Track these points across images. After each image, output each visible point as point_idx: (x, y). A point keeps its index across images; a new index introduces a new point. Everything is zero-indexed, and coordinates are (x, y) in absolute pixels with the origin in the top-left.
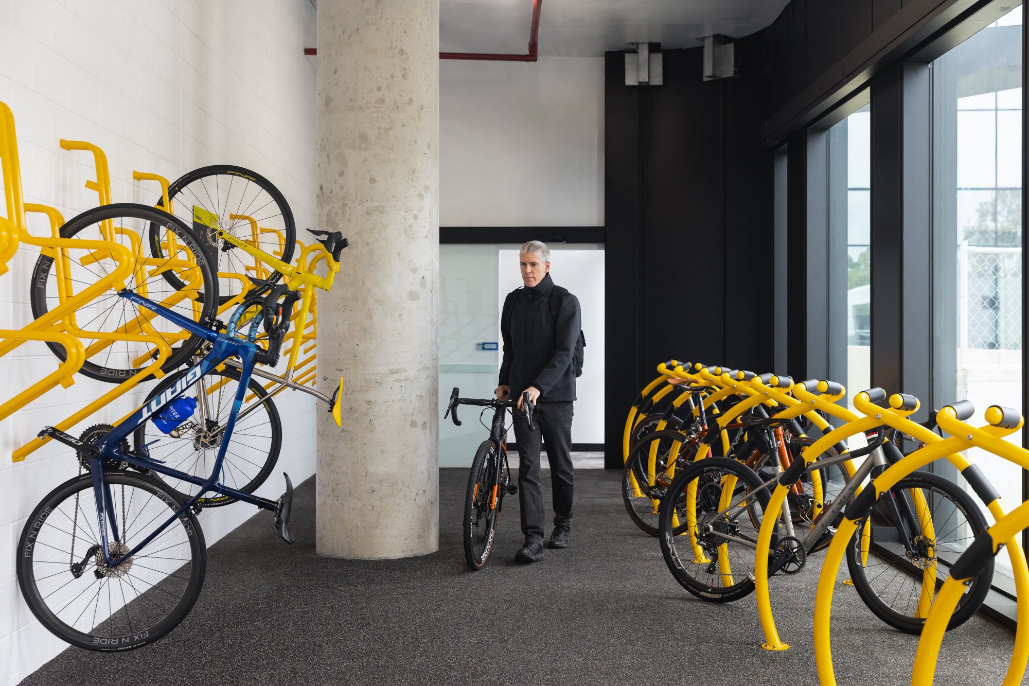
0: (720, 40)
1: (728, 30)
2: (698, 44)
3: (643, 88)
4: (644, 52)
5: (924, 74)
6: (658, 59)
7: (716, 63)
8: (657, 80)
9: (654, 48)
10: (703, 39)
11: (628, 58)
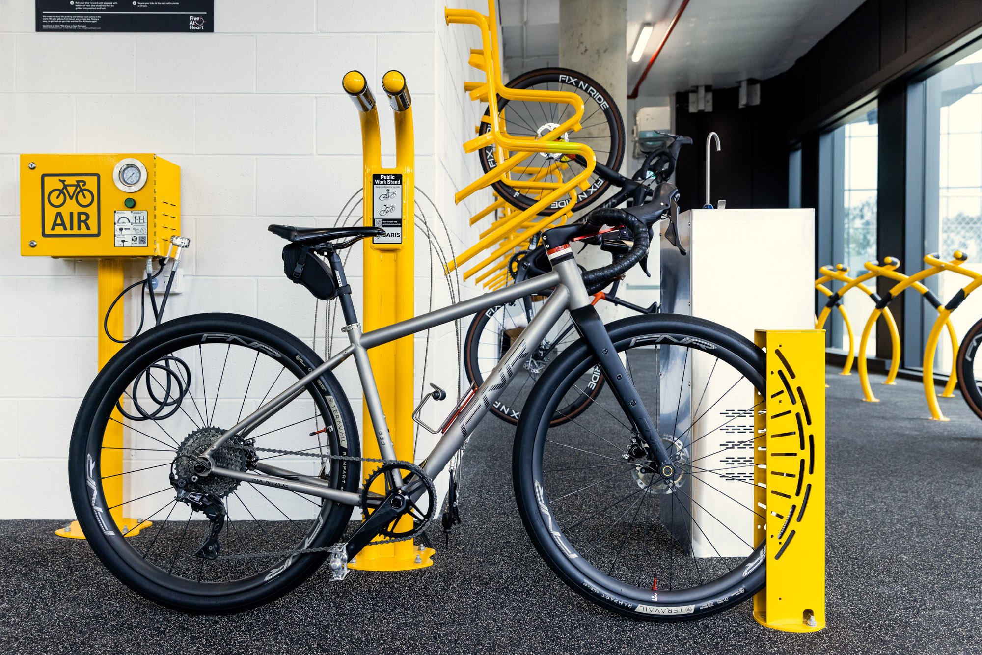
0: (751, 82)
1: (757, 75)
2: (736, 85)
3: (701, 113)
4: (702, 92)
5: (920, 88)
6: (710, 96)
7: (749, 95)
8: (709, 108)
9: (708, 89)
10: (740, 82)
11: (692, 97)
